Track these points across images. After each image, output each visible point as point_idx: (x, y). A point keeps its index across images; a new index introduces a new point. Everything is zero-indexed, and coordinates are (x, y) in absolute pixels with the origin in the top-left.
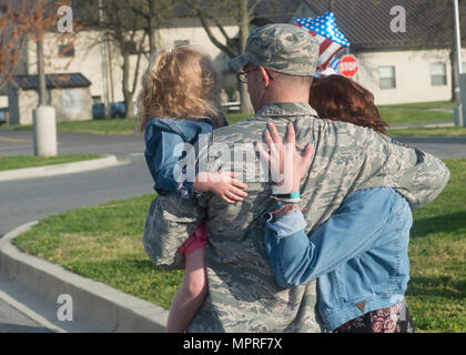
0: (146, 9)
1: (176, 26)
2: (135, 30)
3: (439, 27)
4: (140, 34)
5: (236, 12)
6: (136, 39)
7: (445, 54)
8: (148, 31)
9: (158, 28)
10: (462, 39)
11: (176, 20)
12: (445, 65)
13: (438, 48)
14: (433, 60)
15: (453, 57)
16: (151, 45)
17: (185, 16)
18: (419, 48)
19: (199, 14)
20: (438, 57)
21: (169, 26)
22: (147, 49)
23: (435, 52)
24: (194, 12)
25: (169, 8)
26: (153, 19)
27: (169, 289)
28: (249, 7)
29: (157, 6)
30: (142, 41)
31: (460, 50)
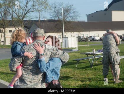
0: (3, 24)
1: (9, 27)
2: (1, 28)
3: (60, 28)
4: (2, 29)
5: (21, 25)
6: (1, 30)
7: (61, 33)
8: (4, 28)
9: (6, 27)
10: (64, 31)
11: (9, 26)
12: (61, 36)
13: (60, 32)
14: (59, 35)
15: (62, 34)
16: (4, 31)
17: (11, 25)
18: (56, 32)
19: (14, 25)
20: (60, 34)
21: (8, 27)
22: (4, 32)
23: (59, 33)
24: (13, 25)
25: (8, 24)
26: (5, 26)
27: (7, 78)
28: (24, 24)
29: (6, 23)
30: (3, 30)
31: (64, 33)
